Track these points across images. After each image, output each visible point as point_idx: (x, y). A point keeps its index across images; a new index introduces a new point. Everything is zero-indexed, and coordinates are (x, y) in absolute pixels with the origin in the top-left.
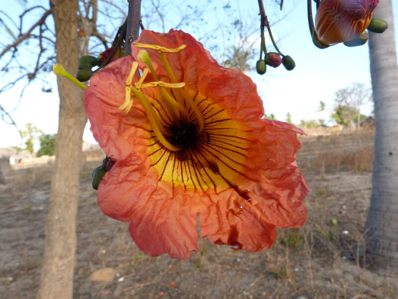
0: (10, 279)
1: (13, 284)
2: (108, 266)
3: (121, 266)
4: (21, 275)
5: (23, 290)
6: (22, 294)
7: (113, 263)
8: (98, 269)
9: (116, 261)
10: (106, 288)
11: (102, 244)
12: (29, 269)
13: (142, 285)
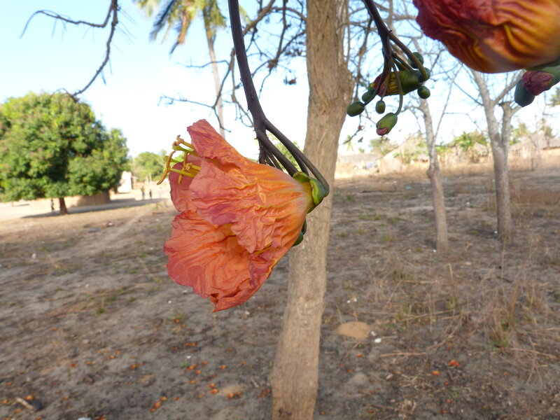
0: (247, 313)
1: (250, 320)
2: (360, 320)
3: (378, 322)
4: (258, 311)
5: (261, 328)
6: (259, 333)
7: (368, 317)
8: (347, 321)
9: (371, 315)
10: (358, 348)
11: (353, 290)
12: (267, 306)
13: (407, 354)
